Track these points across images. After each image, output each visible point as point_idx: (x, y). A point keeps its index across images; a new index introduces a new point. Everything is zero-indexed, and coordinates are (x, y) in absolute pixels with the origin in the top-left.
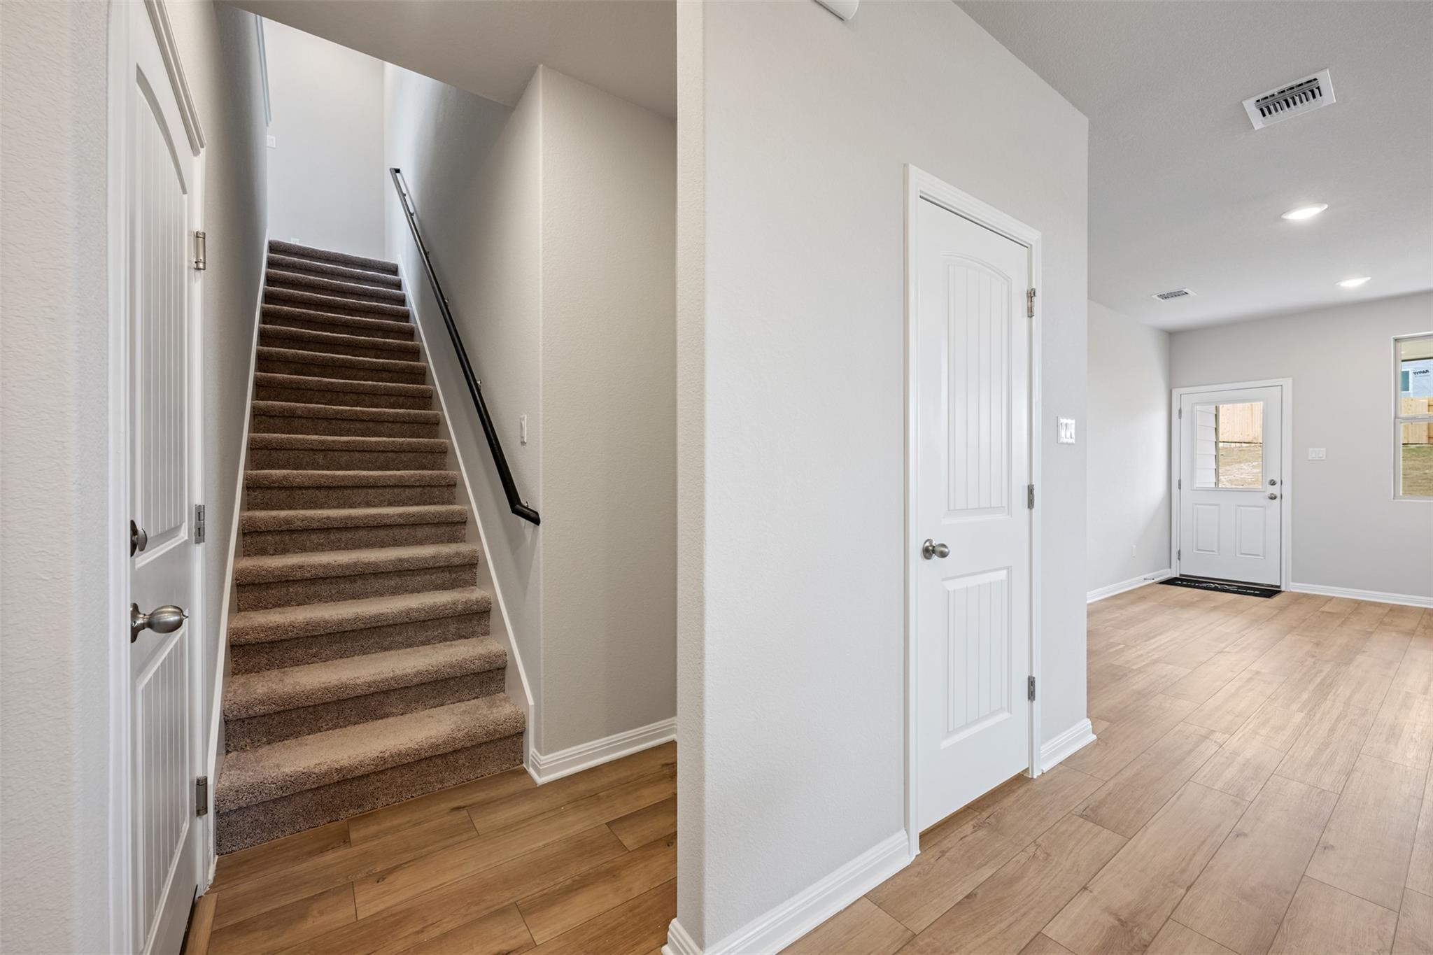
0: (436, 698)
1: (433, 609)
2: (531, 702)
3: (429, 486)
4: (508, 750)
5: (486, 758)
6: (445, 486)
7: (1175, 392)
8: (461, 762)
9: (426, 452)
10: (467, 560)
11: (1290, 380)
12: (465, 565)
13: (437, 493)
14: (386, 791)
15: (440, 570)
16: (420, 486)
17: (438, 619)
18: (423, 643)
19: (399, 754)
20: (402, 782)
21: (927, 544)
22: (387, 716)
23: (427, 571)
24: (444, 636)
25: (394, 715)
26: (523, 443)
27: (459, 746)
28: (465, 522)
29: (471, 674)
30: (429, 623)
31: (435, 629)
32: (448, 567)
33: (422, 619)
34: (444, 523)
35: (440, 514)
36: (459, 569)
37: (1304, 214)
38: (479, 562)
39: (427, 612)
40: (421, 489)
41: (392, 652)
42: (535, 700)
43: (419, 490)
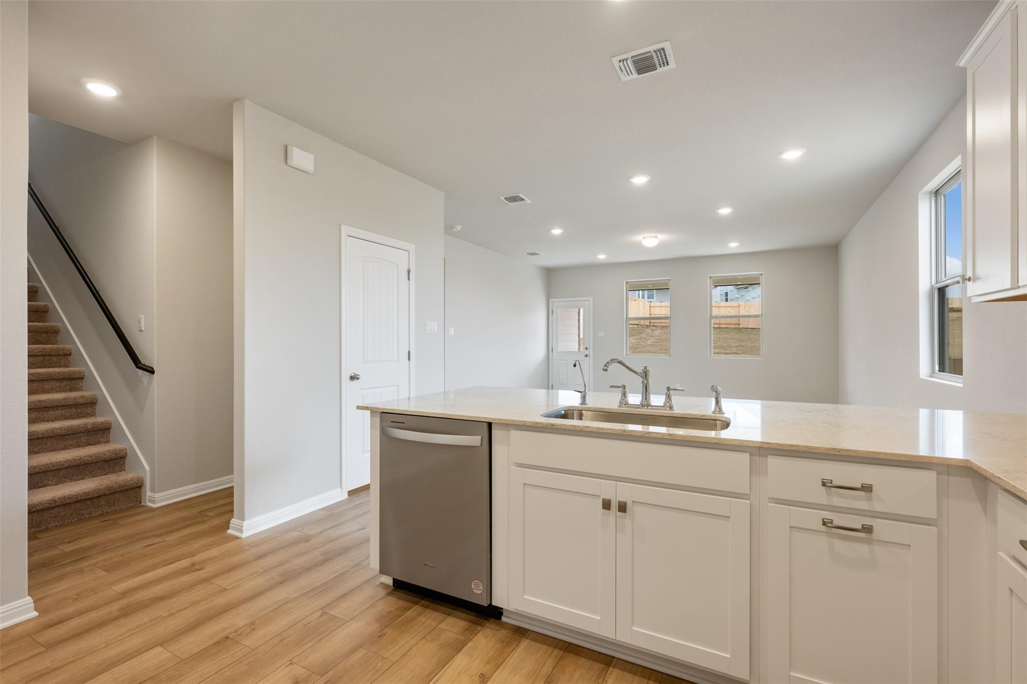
0: (78, 475)
1: (69, 428)
2: (147, 468)
3: (48, 355)
4: (132, 496)
5: (118, 500)
6: (62, 355)
7: (550, 301)
8: (102, 503)
9: (41, 332)
10: (89, 400)
11: (592, 298)
12: (88, 404)
13: (55, 360)
14: (54, 519)
15: (68, 407)
16: (42, 355)
17: (73, 434)
18: (62, 449)
19: (64, 498)
20: (64, 514)
21: (352, 375)
22: (45, 486)
23: (58, 408)
24: (77, 444)
25: (50, 485)
26: (141, 331)
27: (102, 493)
28: (82, 378)
29: (103, 461)
30: (67, 437)
31: (71, 440)
32: (75, 405)
33: (63, 434)
34: (66, 379)
35: (64, 373)
36: (83, 406)
37: (557, 232)
38: (98, 402)
39: (66, 430)
40: (43, 357)
41: (40, 455)
42: (149, 467)
43: (40, 358)
